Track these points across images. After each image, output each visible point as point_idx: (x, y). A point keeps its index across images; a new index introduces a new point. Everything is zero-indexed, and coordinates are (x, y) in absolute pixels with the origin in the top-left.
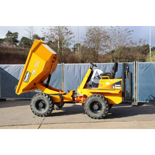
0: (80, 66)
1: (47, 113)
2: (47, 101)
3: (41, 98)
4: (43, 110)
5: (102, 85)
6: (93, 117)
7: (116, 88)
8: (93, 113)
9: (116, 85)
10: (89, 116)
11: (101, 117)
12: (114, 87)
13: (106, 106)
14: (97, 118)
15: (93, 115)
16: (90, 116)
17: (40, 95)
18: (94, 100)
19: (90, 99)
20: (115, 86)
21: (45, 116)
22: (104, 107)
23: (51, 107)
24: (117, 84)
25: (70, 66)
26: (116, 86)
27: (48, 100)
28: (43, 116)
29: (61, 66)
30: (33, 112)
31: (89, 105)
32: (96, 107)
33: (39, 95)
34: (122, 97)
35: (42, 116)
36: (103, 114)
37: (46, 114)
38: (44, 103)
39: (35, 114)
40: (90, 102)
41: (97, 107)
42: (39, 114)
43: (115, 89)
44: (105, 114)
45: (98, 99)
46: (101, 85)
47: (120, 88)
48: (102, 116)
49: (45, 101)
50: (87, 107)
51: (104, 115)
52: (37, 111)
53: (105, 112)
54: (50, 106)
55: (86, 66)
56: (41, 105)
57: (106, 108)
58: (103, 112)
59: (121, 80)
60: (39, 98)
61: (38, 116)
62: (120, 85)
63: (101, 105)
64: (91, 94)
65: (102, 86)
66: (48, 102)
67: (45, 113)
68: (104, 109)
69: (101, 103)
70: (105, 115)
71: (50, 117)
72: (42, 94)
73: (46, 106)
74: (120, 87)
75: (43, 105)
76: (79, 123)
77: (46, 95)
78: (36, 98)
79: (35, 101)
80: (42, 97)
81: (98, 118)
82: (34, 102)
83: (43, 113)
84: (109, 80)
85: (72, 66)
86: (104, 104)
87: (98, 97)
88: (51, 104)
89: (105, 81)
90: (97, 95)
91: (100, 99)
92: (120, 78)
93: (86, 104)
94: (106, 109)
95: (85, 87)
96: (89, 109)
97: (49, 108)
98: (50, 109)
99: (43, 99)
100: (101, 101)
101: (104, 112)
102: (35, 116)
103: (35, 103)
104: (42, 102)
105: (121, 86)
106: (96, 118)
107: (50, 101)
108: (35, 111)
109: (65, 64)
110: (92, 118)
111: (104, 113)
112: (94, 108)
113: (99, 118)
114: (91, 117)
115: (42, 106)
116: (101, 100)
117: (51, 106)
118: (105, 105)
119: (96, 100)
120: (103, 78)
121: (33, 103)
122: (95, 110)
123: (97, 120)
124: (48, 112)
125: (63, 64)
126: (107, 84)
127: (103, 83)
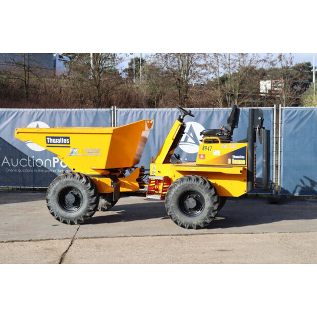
0: (153, 114)
1: (85, 217)
3: (70, 184)
4: (74, 209)
5: (204, 155)
6: (185, 225)
7: (234, 162)
8: (184, 216)
9: (234, 157)
10: (176, 222)
11: (202, 226)
12: (229, 160)
13: (213, 200)
14: (193, 226)
15: (185, 219)
16: (179, 222)
17: (69, 177)
18: (186, 188)
19: (179, 185)
20: (232, 158)
21: (80, 223)
22: (208, 204)
23: (92, 204)
24: (236, 155)
25: (130, 114)
26: (235, 159)
27: (85, 189)
28: (76, 222)
29: (109, 114)
30: (53, 214)
31: (176, 198)
32: (191, 203)
33: (66, 176)
35: (72, 223)
36: (205, 219)
37: (82, 219)
38: (76, 194)
39: (58, 219)
40: (179, 193)
41: (193, 202)
42: (66, 218)
43: (232, 164)
44: (211, 218)
45: (196, 185)
46: (202, 156)
47: (243, 162)
48: (205, 223)
49: (80, 190)
50: (171, 203)
51: (208, 221)
52: (62, 212)
53: (211, 214)
54: (91, 201)
55: (166, 113)
56: (70, 198)
57: (212, 205)
58: (206, 214)
59: (246, 145)
60: (66, 184)
61: (65, 222)
62: (243, 157)
63: (202, 198)
64: (181, 176)
65: (204, 158)
66: (87, 191)
67: (80, 216)
68: (208, 208)
69: (203, 195)
70: (211, 220)
71: (91, 225)
72: (74, 175)
73: (81, 200)
74: (244, 161)
75: (74, 199)
76: (155, 236)
77: (81, 178)
78: (60, 183)
79: (58, 191)
80: (73, 182)
81: (195, 227)
82: (55, 192)
83: (74, 217)
84: (220, 145)
85: (135, 115)
86: (209, 198)
87: (196, 181)
88: (93, 197)
89: (210, 148)
90: (193, 177)
91: (199, 186)
92: (244, 141)
93: (170, 196)
94: (213, 208)
95: (167, 161)
96: (176, 207)
97: (89, 206)
98: (91, 208)
99: (76, 186)
100: (203, 190)
101: (209, 213)
102: (57, 222)
103: (56, 194)
104: (72, 193)
105: (245, 159)
106: (190, 228)
107: (91, 189)
108: (57, 211)
109: (119, 109)
110: (183, 226)
111: (208, 215)
112: (187, 204)
113: (198, 227)
114: (181, 224)
115: (73, 202)
116: (202, 188)
117: (93, 201)
118: (211, 198)
119: (191, 188)
120: (207, 142)
121: (54, 194)
122: (190, 209)
123: (193, 231)
124: (86, 213)
125: (114, 108)
126: (214, 154)
127: (206, 152)
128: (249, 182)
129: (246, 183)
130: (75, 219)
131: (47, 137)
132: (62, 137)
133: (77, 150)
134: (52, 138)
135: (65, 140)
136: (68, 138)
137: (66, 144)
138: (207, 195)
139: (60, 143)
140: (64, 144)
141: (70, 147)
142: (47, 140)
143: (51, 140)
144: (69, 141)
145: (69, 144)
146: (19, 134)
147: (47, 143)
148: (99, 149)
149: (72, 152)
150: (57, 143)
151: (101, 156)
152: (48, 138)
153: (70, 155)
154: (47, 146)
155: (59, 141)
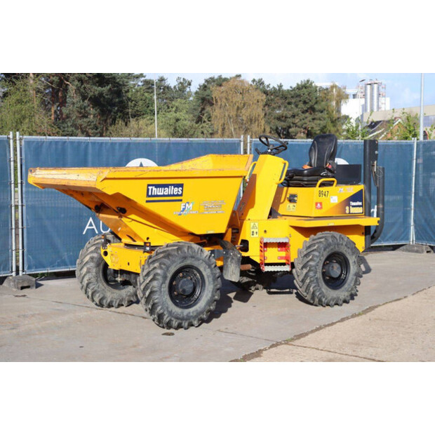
2: (209, 270)
5: (321, 204)
6: (331, 303)
7: (354, 210)
9: (352, 203)
11: (348, 299)
12: (347, 208)
14: (339, 302)
15: (331, 294)
16: (323, 300)
20: (349, 205)
21: (202, 321)
24: (354, 201)
26: (353, 206)
32: (335, 270)
34: (365, 235)
35: (190, 325)
41: (338, 269)
42: (183, 319)
43: (350, 213)
46: (319, 205)
47: (360, 210)
52: (177, 310)
54: (216, 285)
56: (185, 285)
58: (353, 283)
60: (182, 262)
61: (179, 327)
62: (360, 204)
63: (347, 262)
65: (321, 208)
67: (202, 312)
74: (361, 208)
79: (169, 275)
82: (165, 277)
83: (195, 314)
89: (326, 193)
95: (273, 214)
99: (196, 264)
100: (349, 251)
101: (356, 281)
105: (362, 206)
108: (170, 310)
114: (326, 301)
120: (322, 185)
126: (332, 201)
127: (322, 199)
128: (368, 236)
129: (364, 237)
130: (195, 317)
131: (149, 185)
132: (171, 185)
133: (191, 205)
134: (157, 186)
135: (176, 189)
136: (181, 185)
137: (178, 195)
138: (354, 257)
139: (168, 196)
140: (174, 195)
141: (181, 200)
142: (148, 190)
143: (156, 191)
144: (182, 190)
145: (181, 195)
146: (106, 181)
147: (148, 196)
148: (223, 202)
149: (184, 209)
150: (164, 196)
151: (223, 212)
152: (150, 188)
153: (180, 214)
154: (147, 201)
155: (167, 191)
